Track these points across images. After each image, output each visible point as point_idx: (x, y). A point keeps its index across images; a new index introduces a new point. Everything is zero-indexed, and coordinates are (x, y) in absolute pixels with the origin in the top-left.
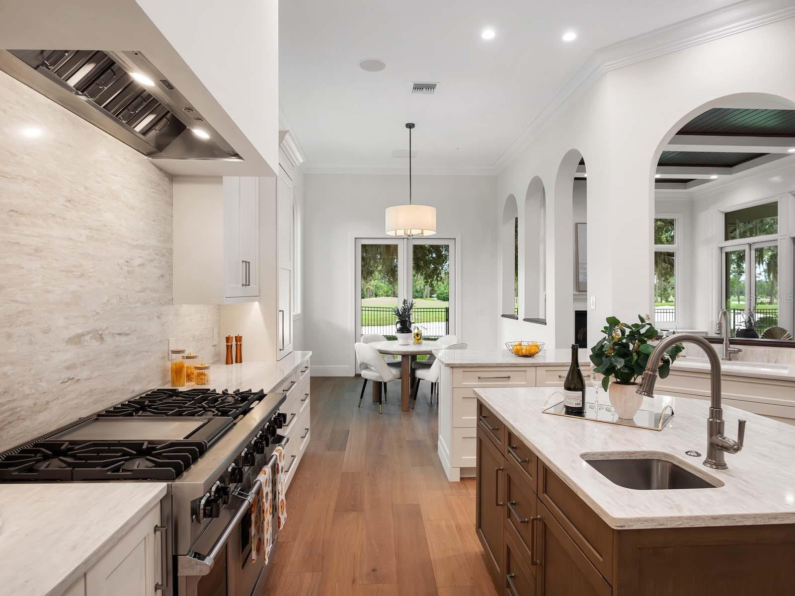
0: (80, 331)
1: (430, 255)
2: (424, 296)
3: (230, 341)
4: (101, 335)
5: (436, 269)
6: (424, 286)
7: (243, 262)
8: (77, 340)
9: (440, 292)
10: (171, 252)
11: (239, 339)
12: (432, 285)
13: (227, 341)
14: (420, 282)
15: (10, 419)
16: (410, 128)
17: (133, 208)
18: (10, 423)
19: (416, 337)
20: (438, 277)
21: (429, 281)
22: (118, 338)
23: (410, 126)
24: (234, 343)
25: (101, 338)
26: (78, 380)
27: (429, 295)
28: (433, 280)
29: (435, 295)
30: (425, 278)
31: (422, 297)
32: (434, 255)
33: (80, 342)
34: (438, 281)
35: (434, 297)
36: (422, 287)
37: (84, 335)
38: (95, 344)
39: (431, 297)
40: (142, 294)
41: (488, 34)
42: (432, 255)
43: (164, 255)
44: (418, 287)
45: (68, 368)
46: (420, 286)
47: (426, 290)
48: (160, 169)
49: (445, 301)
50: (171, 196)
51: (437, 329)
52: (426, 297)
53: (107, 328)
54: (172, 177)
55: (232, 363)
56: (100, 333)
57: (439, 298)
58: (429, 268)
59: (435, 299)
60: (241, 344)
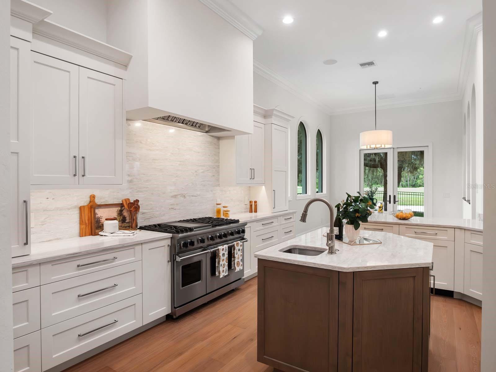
0: (176, 194)
3: (251, 202)
4: (184, 196)
7: (250, 169)
8: (175, 196)
10: (218, 166)
11: (256, 202)
13: (250, 203)
15: (153, 216)
16: (375, 84)
17: (199, 153)
18: (152, 217)
22: (192, 197)
23: (375, 83)
24: (253, 204)
25: (184, 197)
26: (175, 209)
33: (176, 197)
37: (178, 195)
38: (182, 198)
40: (203, 182)
41: (382, 34)
43: (215, 168)
45: (171, 205)
48: (212, 136)
50: (219, 146)
53: (187, 194)
54: (219, 138)
55: (252, 212)
56: (184, 195)
60: (256, 205)
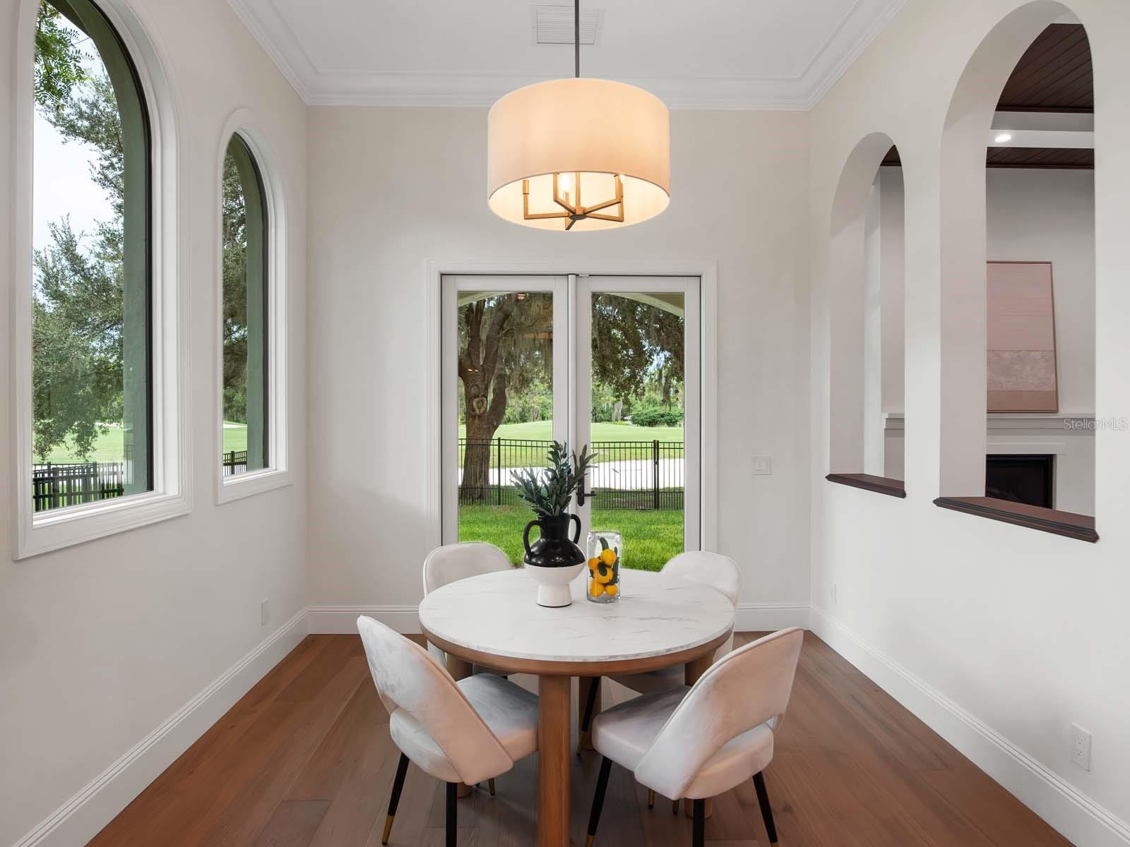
1: (625, 352)
2: (613, 419)
5: (634, 376)
6: (613, 404)
9: (636, 413)
12: (626, 402)
14: (607, 398)
19: (597, 573)
20: (637, 387)
21: (623, 394)
27: (620, 417)
28: (629, 394)
29: (629, 418)
30: (617, 390)
31: (609, 420)
32: (631, 352)
34: (637, 395)
35: (627, 420)
36: (610, 405)
39: (623, 420)
42: (627, 351)
44: (604, 405)
46: (607, 404)
47: (616, 410)
49: (643, 425)
51: (634, 472)
52: (617, 420)
57: (634, 421)
58: (623, 373)
59: (630, 422)
